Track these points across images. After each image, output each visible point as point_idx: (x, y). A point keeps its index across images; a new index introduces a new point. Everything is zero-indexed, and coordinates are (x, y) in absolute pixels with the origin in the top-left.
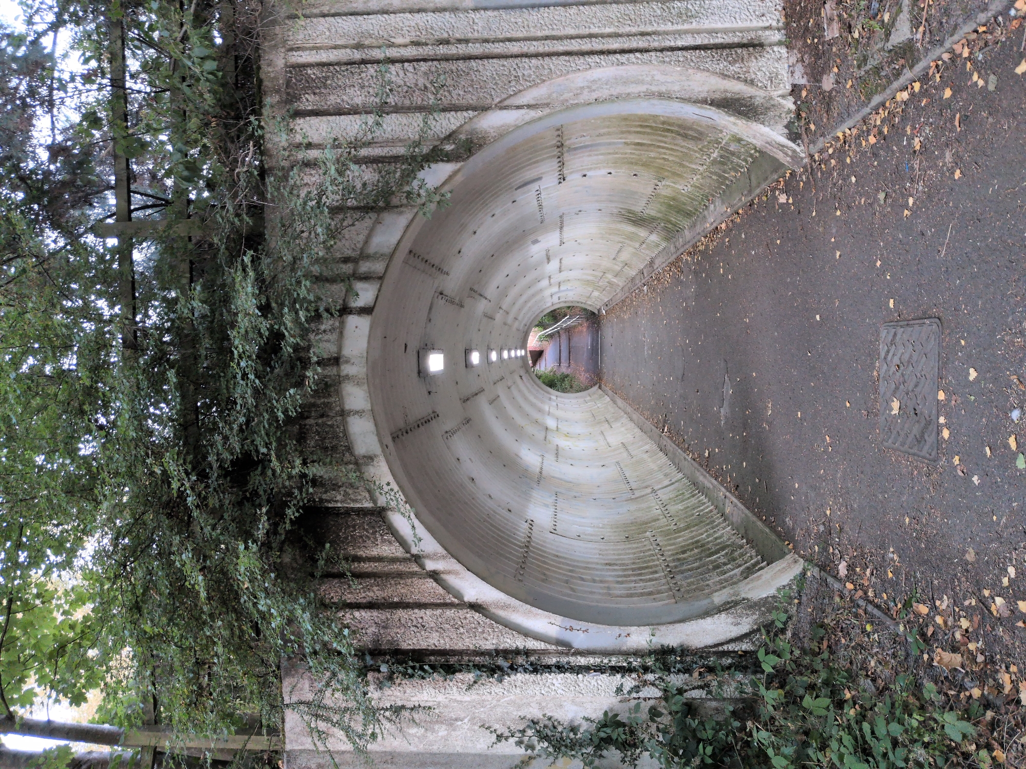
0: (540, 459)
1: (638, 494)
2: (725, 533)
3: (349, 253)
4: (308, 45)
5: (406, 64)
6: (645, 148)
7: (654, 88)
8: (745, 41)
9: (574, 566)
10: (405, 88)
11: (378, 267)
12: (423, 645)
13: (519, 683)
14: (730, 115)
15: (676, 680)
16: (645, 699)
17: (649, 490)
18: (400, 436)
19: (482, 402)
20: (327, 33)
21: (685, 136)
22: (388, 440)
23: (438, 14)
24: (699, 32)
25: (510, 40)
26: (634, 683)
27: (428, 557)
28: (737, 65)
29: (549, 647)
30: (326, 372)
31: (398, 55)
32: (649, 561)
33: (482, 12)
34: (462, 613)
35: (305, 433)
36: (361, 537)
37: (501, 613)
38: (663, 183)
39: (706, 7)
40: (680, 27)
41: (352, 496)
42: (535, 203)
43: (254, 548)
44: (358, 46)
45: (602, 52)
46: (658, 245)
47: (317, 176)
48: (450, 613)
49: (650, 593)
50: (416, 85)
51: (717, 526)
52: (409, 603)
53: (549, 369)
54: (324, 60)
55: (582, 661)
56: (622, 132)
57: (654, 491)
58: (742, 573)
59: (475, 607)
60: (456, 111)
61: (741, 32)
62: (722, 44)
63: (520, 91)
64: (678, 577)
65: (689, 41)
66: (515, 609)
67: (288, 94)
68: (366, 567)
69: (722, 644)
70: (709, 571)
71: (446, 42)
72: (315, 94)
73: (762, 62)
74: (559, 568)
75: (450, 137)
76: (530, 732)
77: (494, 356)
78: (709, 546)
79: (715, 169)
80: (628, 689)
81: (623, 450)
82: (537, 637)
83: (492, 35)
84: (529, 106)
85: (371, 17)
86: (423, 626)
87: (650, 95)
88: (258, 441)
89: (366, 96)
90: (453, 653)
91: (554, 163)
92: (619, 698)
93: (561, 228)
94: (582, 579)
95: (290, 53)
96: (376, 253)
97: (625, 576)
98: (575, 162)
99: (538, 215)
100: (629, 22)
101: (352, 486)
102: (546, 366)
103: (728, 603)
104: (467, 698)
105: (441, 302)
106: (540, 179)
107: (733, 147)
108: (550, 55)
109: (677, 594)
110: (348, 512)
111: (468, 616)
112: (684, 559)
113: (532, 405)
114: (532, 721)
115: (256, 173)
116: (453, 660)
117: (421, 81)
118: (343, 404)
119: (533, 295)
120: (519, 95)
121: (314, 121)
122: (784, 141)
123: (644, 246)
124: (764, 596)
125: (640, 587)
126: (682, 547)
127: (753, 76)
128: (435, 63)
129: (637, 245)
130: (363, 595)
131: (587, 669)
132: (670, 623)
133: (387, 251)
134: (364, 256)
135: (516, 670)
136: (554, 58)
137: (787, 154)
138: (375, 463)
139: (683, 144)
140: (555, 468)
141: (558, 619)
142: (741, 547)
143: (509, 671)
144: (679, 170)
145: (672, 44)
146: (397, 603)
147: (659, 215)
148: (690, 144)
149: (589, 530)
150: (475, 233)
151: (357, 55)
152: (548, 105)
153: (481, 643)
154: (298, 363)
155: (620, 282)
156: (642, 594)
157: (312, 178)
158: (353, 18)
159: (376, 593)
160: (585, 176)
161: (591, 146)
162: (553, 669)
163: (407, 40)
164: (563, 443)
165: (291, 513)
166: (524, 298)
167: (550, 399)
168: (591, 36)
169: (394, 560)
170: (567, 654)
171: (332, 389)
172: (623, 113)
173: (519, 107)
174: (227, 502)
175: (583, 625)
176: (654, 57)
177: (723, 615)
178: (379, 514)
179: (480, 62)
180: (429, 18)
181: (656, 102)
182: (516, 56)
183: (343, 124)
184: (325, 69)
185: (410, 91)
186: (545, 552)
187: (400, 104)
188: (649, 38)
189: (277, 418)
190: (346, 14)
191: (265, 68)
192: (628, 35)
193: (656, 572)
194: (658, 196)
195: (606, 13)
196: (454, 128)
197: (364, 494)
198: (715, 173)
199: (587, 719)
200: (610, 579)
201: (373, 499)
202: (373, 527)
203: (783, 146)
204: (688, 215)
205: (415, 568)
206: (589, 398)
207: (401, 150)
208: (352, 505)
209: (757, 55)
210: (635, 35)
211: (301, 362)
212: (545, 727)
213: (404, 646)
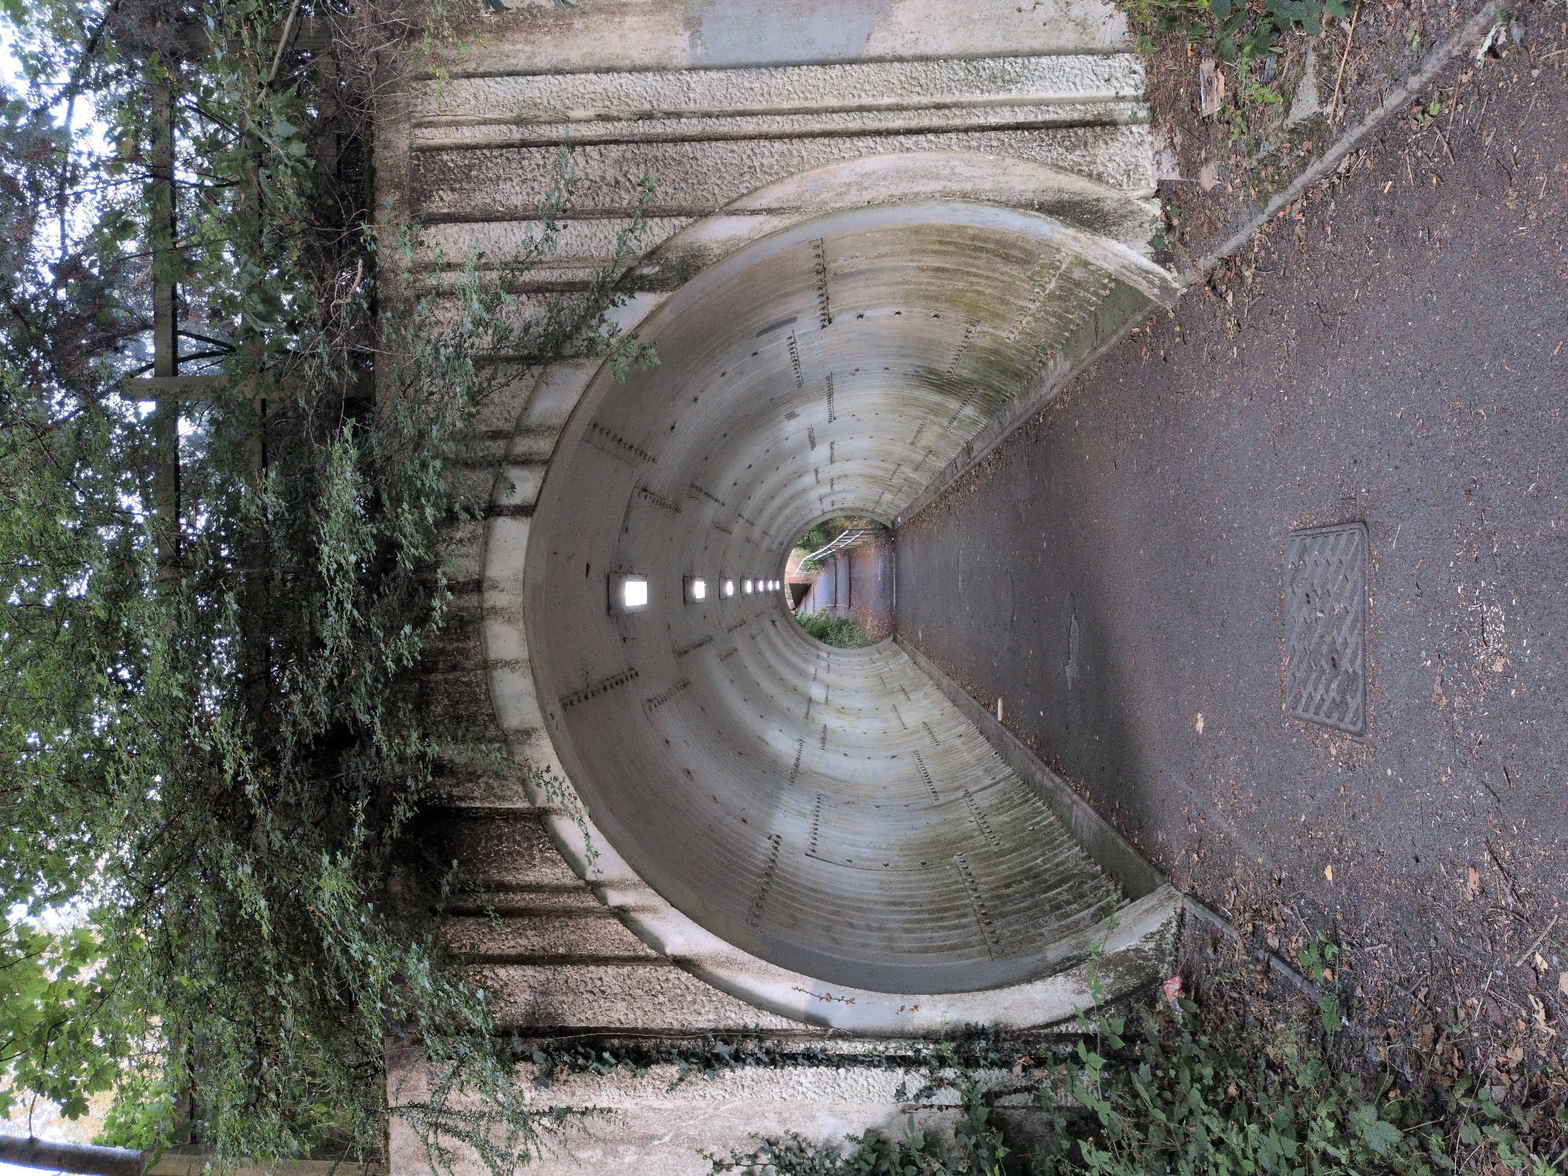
0: (797, 746)
1: (942, 799)
2: (1070, 855)
3: (501, 425)
4: (443, 119)
5: (588, 148)
6: (949, 275)
7: (955, 186)
8: (1089, 117)
9: (840, 906)
10: (587, 183)
11: (543, 446)
12: (602, 1021)
13: (747, 1082)
14: (1068, 225)
15: (988, 1077)
16: (940, 1108)
17: (961, 793)
18: (576, 702)
19: (710, 658)
20: (473, 102)
21: (1006, 258)
22: (556, 708)
23: (636, 75)
24: (1021, 104)
25: (742, 114)
26: (924, 1083)
27: (611, 885)
28: (1078, 153)
29: (794, 1025)
30: (462, 603)
31: (578, 134)
32: (956, 899)
33: (702, 72)
34: (662, 972)
35: (428, 695)
36: (510, 854)
37: (723, 973)
38: (978, 328)
39: (1032, 67)
40: (993, 97)
41: (497, 791)
42: (787, 356)
43: (346, 863)
44: (520, 122)
45: (878, 133)
46: (975, 423)
47: (454, 311)
48: (642, 972)
49: (953, 948)
50: (603, 178)
51: (1060, 845)
52: (581, 956)
53: (819, 610)
54: (468, 141)
55: (845, 1047)
56: (913, 252)
57: (967, 794)
58: (1094, 915)
59: (683, 963)
60: (662, 217)
61: (1084, 104)
62: (1055, 122)
63: (757, 189)
64: (998, 923)
65: (1006, 117)
66: (743, 967)
67: (413, 190)
68: (519, 900)
69: (1058, 1023)
70: (1045, 913)
71: (648, 116)
72: (453, 190)
73: (1115, 148)
74: (817, 909)
75: (652, 255)
76: (764, 1158)
77: (729, 589)
78: (1047, 876)
79: (1054, 306)
80: (915, 1091)
81: (925, 733)
82: (776, 1010)
83: (715, 107)
84: (770, 211)
85: (537, 78)
86: (603, 992)
87: (947, 196)
88: (357, 704)
89: (528, 194)
90: (647, 1033)
91: (812, 299)
92: (901, 1105)
93: (830, 395)
94: (852, 926)
95: (417, 132)
96: (540, 425)
97: (918, 921)
98: (845, 296)
99: (793, 376)
100: (919, 89)
101: (497, 775)
102: (814, 607)
103: (1068, 959)
104: (668, 1105)
105: (645, 503)
106: (793, 320)
107: (1078, 274)
108: (801, 136)
109: (995, 948)
110: (492, 815)
111: (671, 976)
112: (1008, 896)
113: (790, 664)
114: (768, 1141)
115: (365, 306)
116: (647, 1045)
117: (610, 174)
118: (487, 649)
119: (792, 498)
120: (754, 195)
121: (451, 229)
122: (1147, 263)
123: (955, 423)
124: (1123, 948)
125: (939, 937)
126: (1007, 877)
127: (1102, 169)
128: (632, 146)
129: (945, 423)
130: (512, 943)
131: (853, 1060)
132: (978, 990)
133: (558, 422)
134: (522, 429)
135: (744, 1061)
136: (806, 141)
137: (1152, 283)
138: (533, 740)
139: (1006, 269)
140: (819, 760)
141: (809, 983)
142: (1094, 877)
143: (732, 1062)
144: (1001, 309)
145: (982, 121)
146: (563, 956)
147: (975, 377)
148: (1015, 270)
149: (867, 853)
150: (696, 399)
151: (516, 134)
152: (797, 209)
153: (690, 1019)
154: (421, 589)
155: (923, 478)
156: (940, 949)
157: (448, 313)
158: (511, 79)
159: (530, 941)
160: (861, 316)
161: (868, 271)
162: (800, 1060)
163: (591, 113)
164: (834, 722)
165: (402, 812)
166: (777, 501)
167: (818, 656)
168: (861, 109)
169: (558, 890)
170: (822, 1037)
171: (471, 628)
172: (912, 224)
173: (754, 212)
174: (307, 795)
175: (848, 992)
176: (954, 141)
177: (1060, 978)
178: (540, 818)
179: (698, 145)
180: (623, 81)
181: (959, 206)
182: (751, 138)
183: (494, 235)
184: (468, 154)
185: (594, 187)
186: (796, 884)
187: (578, 207)
188: (947, 112)
189: (385, 669)
190: (501, 75)
191: (380, 152)
192: (917, 109)
193: (965, 915)
194: (971, 347)
195: (884, 76)
196: (659, 242)
197: (515, 787)
198: (1054, 314)
199: (852, 1139)
200: (896, 925)
201: (530, 796)
202: (529, 839)
203: (1147, 272)
204: (1018, 376)
205: (591, 902)
206: (877, 656)
207: (581, 275)
208: (497, 805)
209: (1107, 138)
210: (927, 108)
211: (425, 588)
212: (788, 1149)
213: (572, 1022)
